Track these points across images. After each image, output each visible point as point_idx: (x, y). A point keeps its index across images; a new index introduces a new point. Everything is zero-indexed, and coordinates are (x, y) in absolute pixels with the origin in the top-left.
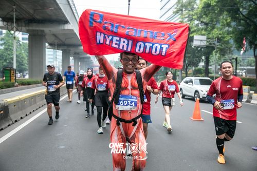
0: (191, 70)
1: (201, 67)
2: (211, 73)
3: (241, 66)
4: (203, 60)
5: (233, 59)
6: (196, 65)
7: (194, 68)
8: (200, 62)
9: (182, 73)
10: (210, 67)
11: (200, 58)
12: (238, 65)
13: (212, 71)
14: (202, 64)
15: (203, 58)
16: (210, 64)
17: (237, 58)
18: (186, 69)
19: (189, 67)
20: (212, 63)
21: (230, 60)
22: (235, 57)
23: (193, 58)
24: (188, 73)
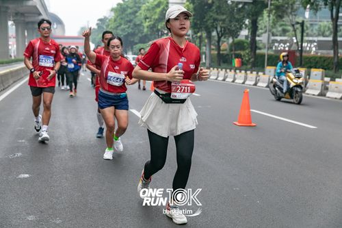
0: (225, 43)
1: (243, 38)
2: (260, 49)
3: (308, 35)
4: (246, 25)
5: (298, 23)
6: (234, 34)
7: (231, 40)
8: (241, 29)
9: (211, 49)
10: (257, 38)
11: (241, 22)
12: (305, 34)
13: (261, 45)
14: (244, 33)
15: (247, 22)
16: (258, 33)
17: (303, 22)
18: (219, 42)
19: (222, 39)
20: (260, 31)
21: (293, 25)
22: (300, 22)
23: (231, 21)
24: (222, 48)
